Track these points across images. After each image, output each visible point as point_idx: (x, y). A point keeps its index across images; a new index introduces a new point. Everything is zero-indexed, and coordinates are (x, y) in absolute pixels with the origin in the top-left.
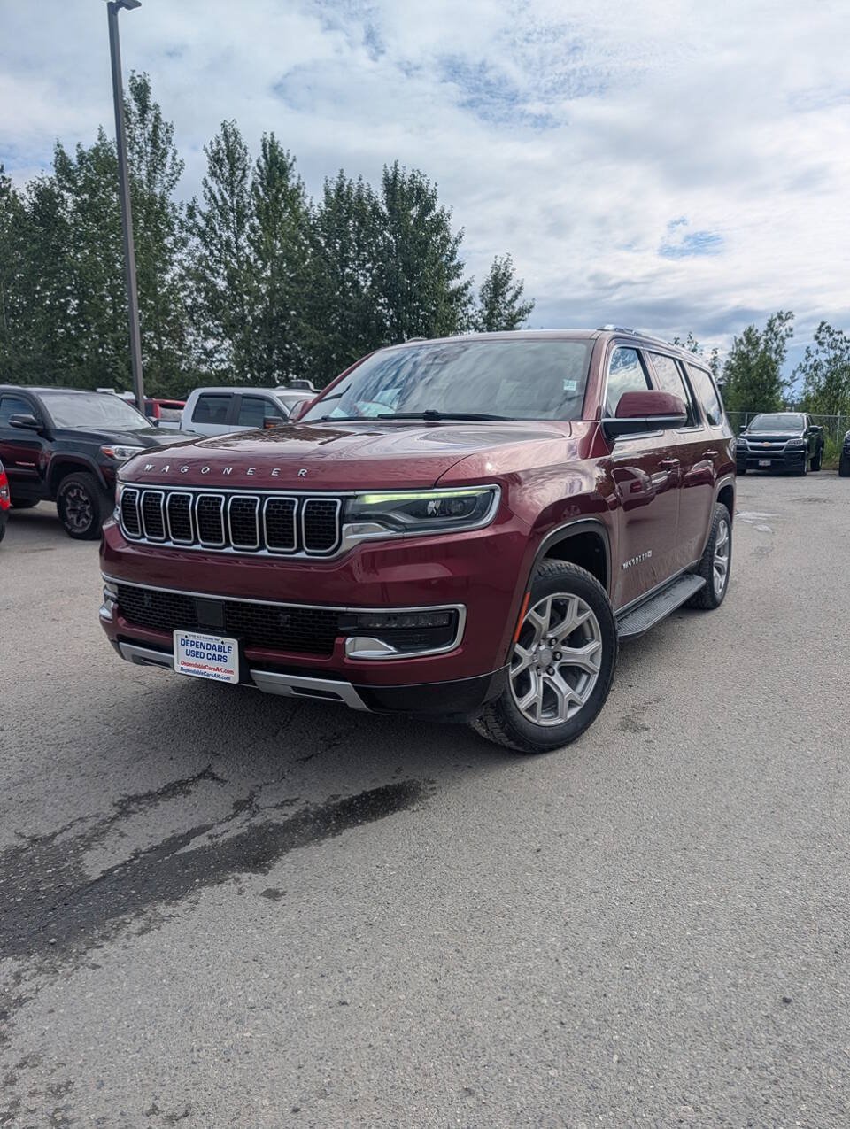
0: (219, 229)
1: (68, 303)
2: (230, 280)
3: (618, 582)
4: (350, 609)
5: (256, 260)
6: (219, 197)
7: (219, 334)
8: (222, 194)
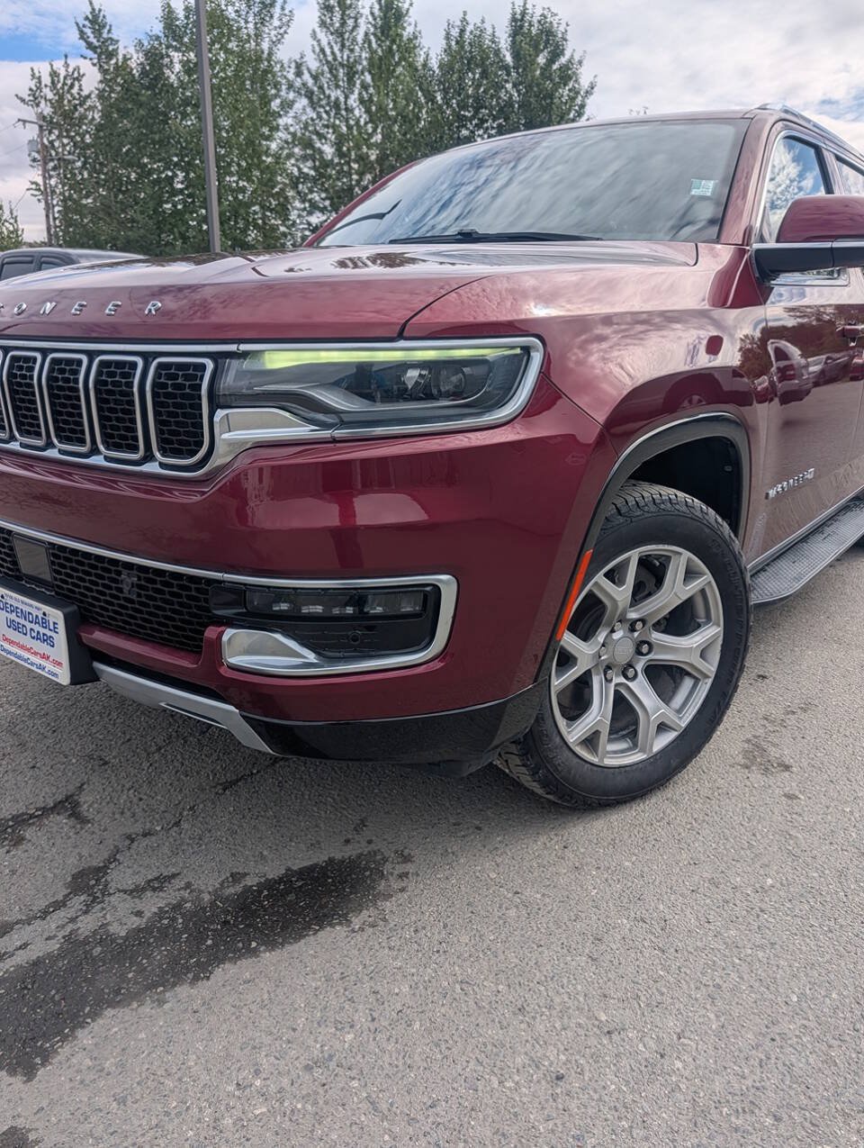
0: (329, 88)
1: (175, 175)
2: (338, 145)
3: (757, 519)
4: (228, 577)
5: (366, 123)
6: (328, 51)
7: (325, 208)
8: (331, 47)
